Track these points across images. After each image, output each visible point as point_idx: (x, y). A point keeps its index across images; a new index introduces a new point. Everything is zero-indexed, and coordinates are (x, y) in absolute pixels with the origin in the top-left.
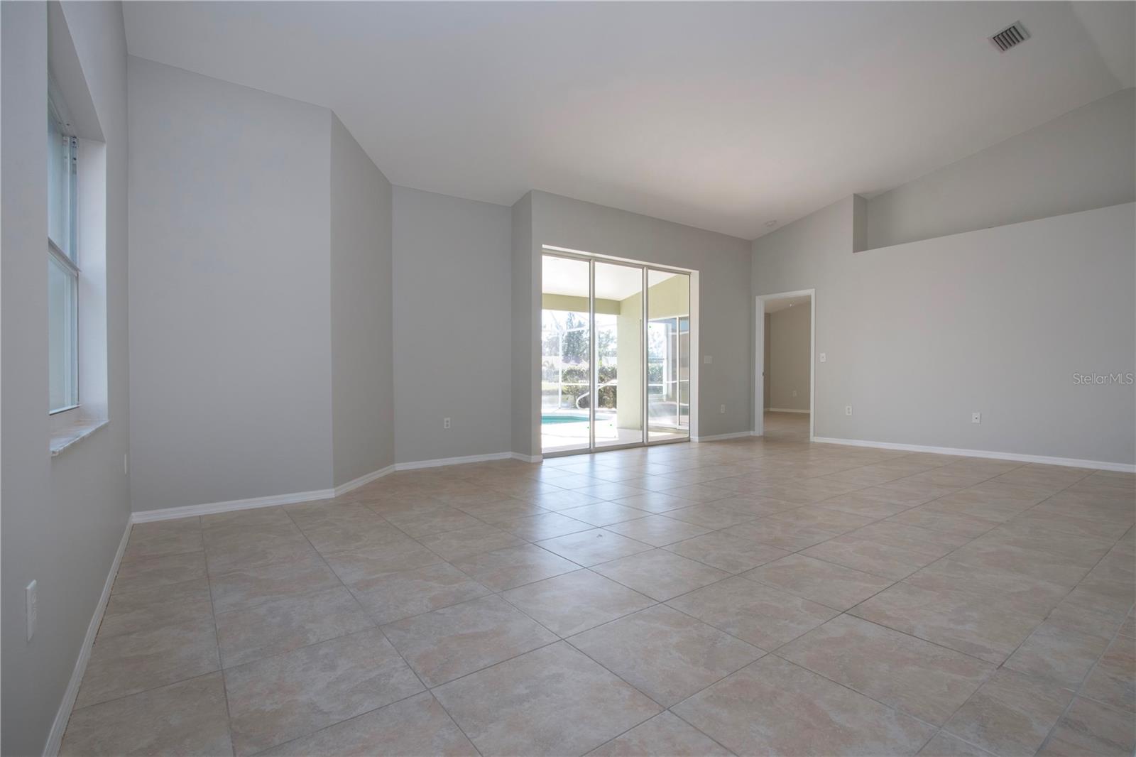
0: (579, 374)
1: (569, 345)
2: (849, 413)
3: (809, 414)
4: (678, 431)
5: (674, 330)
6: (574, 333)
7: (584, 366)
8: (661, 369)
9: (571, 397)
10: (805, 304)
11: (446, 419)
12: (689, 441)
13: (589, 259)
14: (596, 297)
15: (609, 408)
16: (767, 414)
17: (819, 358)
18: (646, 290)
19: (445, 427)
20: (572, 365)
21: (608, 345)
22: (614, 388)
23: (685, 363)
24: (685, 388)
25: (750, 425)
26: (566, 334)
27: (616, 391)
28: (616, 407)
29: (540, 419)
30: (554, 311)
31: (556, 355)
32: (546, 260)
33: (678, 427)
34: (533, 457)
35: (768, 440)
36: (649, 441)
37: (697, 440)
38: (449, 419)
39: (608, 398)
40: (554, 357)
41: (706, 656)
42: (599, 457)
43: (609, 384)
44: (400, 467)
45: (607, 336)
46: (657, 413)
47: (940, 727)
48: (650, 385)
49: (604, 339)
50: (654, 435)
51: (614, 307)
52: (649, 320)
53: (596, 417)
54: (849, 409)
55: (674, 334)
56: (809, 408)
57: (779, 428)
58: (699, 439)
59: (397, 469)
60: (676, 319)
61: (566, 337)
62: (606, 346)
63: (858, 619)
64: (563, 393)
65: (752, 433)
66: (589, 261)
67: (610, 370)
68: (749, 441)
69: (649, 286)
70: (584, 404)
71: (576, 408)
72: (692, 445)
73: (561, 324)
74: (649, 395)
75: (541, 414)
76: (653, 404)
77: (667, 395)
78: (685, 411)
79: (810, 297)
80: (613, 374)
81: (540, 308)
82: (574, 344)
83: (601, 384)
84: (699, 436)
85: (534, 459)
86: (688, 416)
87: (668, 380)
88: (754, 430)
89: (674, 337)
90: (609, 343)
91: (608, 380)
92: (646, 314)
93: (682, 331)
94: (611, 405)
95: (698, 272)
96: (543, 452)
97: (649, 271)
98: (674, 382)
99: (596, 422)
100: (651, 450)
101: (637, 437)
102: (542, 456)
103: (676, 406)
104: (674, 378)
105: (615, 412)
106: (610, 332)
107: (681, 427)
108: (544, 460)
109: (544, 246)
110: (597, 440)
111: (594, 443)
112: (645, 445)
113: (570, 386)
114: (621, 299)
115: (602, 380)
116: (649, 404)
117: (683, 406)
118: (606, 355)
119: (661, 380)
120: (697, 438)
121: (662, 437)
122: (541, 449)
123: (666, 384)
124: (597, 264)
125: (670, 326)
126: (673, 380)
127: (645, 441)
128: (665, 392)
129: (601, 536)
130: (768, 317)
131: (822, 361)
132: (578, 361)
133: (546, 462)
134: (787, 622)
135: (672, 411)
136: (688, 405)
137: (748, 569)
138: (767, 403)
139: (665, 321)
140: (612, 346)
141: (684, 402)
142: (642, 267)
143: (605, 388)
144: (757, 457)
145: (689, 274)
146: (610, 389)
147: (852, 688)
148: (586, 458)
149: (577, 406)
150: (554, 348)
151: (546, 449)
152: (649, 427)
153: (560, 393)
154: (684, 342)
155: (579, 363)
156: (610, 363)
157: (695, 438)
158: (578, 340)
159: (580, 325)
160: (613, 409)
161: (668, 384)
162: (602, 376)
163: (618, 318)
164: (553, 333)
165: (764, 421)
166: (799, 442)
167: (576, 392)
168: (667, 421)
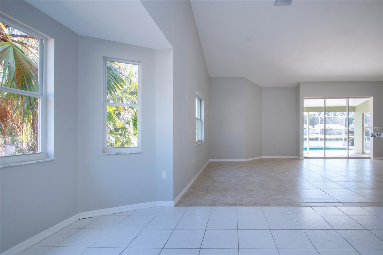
11: (276, 146)
12: (370, 158)
18: (348, 106)
19: (276, 148)
29: (302, 149)
37: (372, 158)
38: (277, 146)
44: (264, 157)
58: (373, 158)
59: (263, 157)
72: (370, 160)
84: (373, 157)
95: (373, 97)
96: (304, 157)
111: (325, 156)
127: (347, 157)
133: (305, 160)
142: (346, 98)
145: (370, 98)
151: (307, 156)
157: (372, 157)
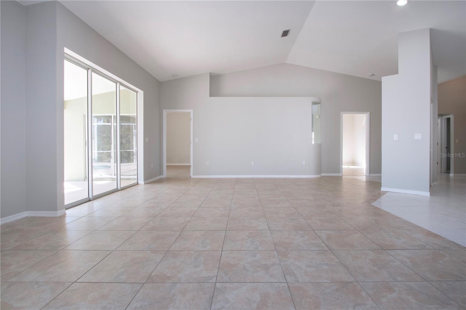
2: (208, 164)
3: (191, 166)
12: (138, 184)
17: (195, 140)
34: (58, 212)
36: (121, 187)
37: (143, 183)
56: (190, 163)
60: (111, 116)
65: (161, 177)
66: (88, 69)
72: (140, 186)
79: (190, 113)
84: (144, 181)
88: (163, 175)
97: (120, 86)
111: (92, 194)
112: (119, 190)
120: (143, 182)
122: (64, 203)
124: (93, 73)
142: (116, 82)
145: (137, 92)
157: (141, 182)
165: (166, 170)
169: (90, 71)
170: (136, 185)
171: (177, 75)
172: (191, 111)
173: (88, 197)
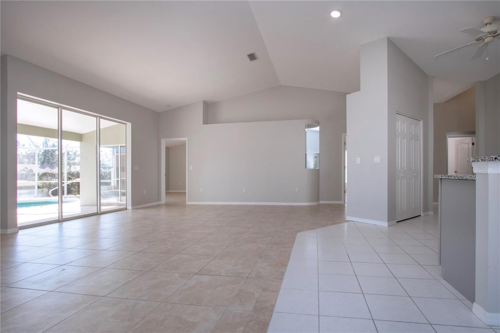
0: (53, 176)
1: (44, 158)
2: (202, 191)
3: (186, 192)
4: (120, 205)
5: (117, 152)
6: (49, 151)
7: (56, 171)
8: (110, 173)
9: (45, 190)
10: (183, 145)
12: (126, 209)
13: (57, 107)
14: (63, 129)
15: (75, 195)
16: (167, 193)
17: (189, 168)
18: (99, 130)
20: (47, 170)
21: (75, 159)
22: (79, 183)
23: (123, 169)
24: (124, 182)
25: (159, 199)
26: (43, 151)
27: (79, 184)
28: (79, 194)
29: (15, 205)
30: (30, 136)
31: (34, 163)
32: (20, 102)
33: (120, 202)
34: (8, 230)
35: (168, 205)
36: (101, 211)
37: (131, 209)
39: (74, 189)
40: (31, 165)
41: (129, 316)
42: (65, 224)
43: (74, 181)
45: (75, 154)
46: (107, 196)
47: (228, 307)
48: (101, 181)
49: (73, 155)
50: (104, 208)
51: (78, 137)
52: (101, 146)
53: (63, 201)
54: (202, 189)
55: (117, 154)
56: (185, 190)
57: (173, 199)
60: (118, 146)
61: (43, 153)
62: (74, 159)
63: (201, 275)
64: (39, 187)
65: (160, 203)
66: (58, 108)
67: (75, 173)
68: (159, 206)
69: (101, 128)
70: (55, 193)
71: (49, 196)
72: (127, 211)
73: (38, 145)
74: (101, 187)
75: (17, 201)
76: (105, 191)
77: (114, 186)
78: (124, 194)
79: (185, 141)
80: (78, 175)
81: (15, 132)
82: (48, 158)
83: (68, 181)
84: (132, 206)
85: (10, 231)
86: (126, 197)
87: (114, 178)
88: (161, 201)
89: (117, 156)
90: (76, 158)
91: (74, 179)
92: (99, 143)
93: (122, 153)
94: (76, 193)
95: (130, 123)
96: (18, 226)
97: (101, 119)
98: (118, 179)
99: (63, 204)
100: (103, 216)
101: (94, 210)
102: (18, 228)
103: (119, 192)
104: (118, 177)
105: (78, 197)
106: (77, 151)
107: (121, 203)
108: (19, 231)
109: (18, 93)
110: (64, 214)
111: (62, 216)
112: (99, 214)
113: (44, 183)
114: (83, 133)
115: (69, 179)
116: (101, 192)
117: (123, 192)
118: (74, 165)
119: (110, 178)
120: (131, 207)
121: (110, 208)
122: (16, 224)
123: (113, 180)
124: (63, 111)
125: (115, 150)
126: (117, 178)
127: (99, 212)
128: (112, 185)
129: (64, 270)
130: (168, 149)
131: (191, 169)
132: (52, 167)
133: (21, 232)
134: (171, 286)
135: (117, 194)
136: (125, 191)
137: (154, 266)
138: (167, 188)
139: (113, 147)
140: (78, 160)
141: (123, 190)
142: (96, 117)
143: (72, 184)
144: (163, 213)
145: (126, 124)
146: (76, 184)
147: (197, 304)
148: (57, 225)
149: (50, 195)
150: (32, 159)
151: (21, 223)
152: (101, 204)
153: (36, 187)
154: (123, 159)
155: (53, 169)
156: (75, 169)
157: (129, 207)
158: (52, 155)
159: (54, 146)
160: (78, 195)
161: (114, 180)
162: (70, 176)
163: (80, 143)
164: (31, 150)
165: (166, 197)
166: (182, 205)
167: (50, 186)
168: (113, 200)
169: (60, 109)
170: (125, 210)
171: (170, 105)
172: (186, 139)
173: (58, 219)
